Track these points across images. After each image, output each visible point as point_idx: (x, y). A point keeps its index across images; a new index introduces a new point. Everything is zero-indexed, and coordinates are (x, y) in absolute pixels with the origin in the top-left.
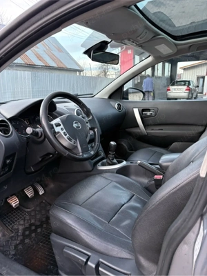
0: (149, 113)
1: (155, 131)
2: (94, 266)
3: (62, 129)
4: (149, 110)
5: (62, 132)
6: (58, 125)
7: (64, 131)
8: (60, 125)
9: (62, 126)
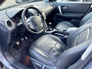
0: (64, 8)
1: (66, 15)
2: (44, 68)
3: (31, 23)
4: (64, 7)
5: (31, 25)
6: (29, 22)
7: (32, 24)
8: (30, 22)
9: (31, 22)
